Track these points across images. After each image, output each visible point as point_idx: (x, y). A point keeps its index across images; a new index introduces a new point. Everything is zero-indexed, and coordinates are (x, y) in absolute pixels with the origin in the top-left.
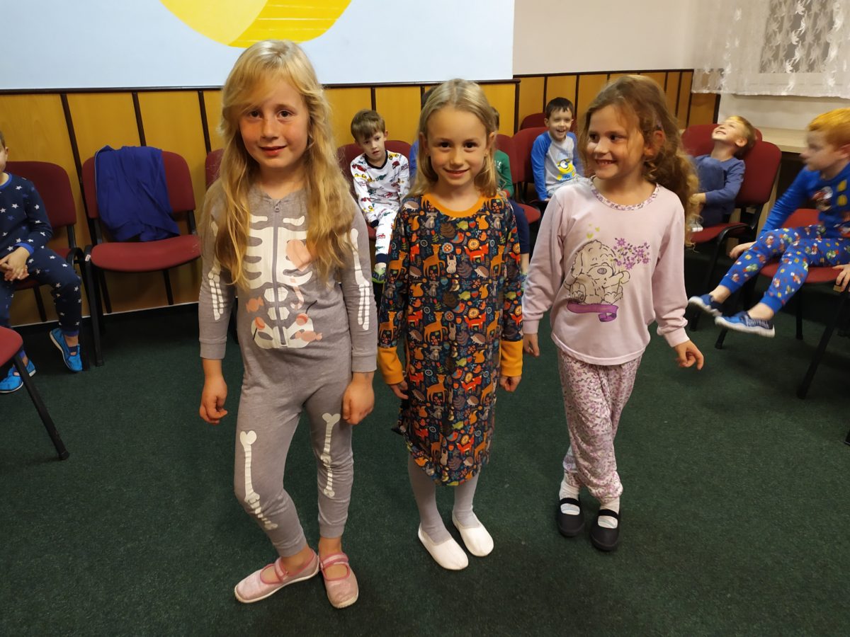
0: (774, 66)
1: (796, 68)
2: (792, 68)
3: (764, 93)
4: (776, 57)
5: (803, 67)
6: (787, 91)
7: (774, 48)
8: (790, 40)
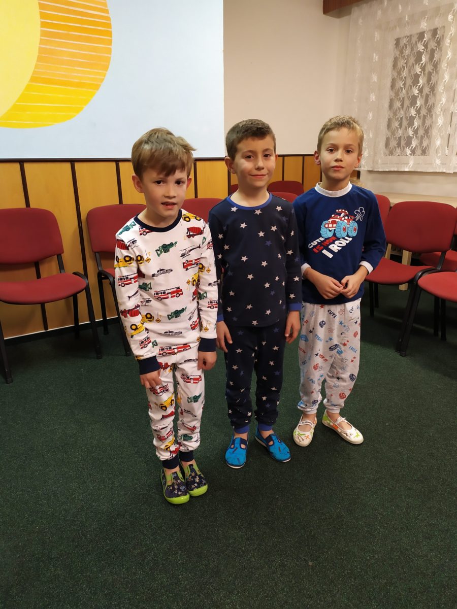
0: (398, 151)
1: (413, 152)
2: (410, 152)
3: (392, 170)
4: (399, 145)
5: (419, 152)
6: (409, 168)
7: (397, 139)
8: (408, 133)
